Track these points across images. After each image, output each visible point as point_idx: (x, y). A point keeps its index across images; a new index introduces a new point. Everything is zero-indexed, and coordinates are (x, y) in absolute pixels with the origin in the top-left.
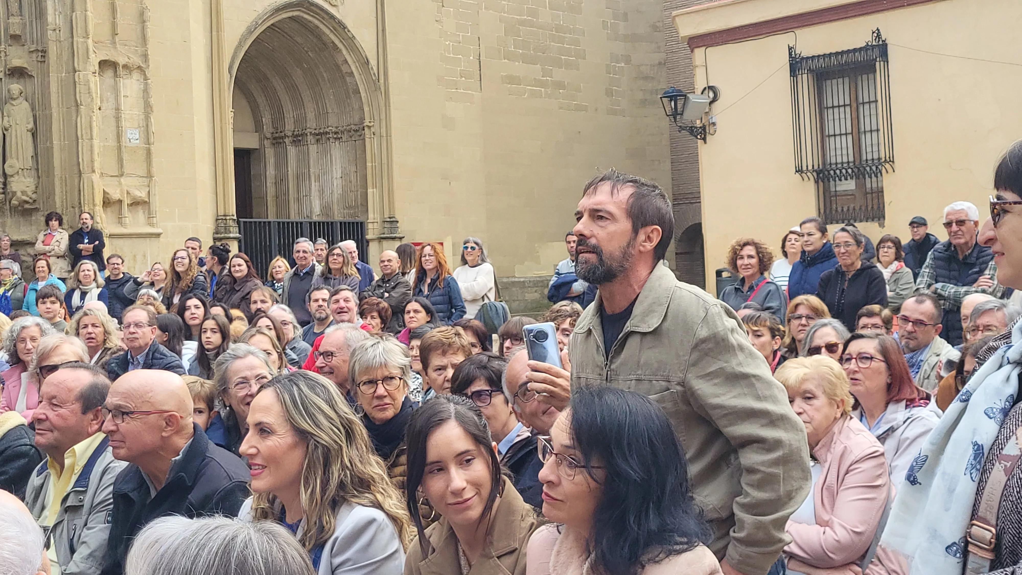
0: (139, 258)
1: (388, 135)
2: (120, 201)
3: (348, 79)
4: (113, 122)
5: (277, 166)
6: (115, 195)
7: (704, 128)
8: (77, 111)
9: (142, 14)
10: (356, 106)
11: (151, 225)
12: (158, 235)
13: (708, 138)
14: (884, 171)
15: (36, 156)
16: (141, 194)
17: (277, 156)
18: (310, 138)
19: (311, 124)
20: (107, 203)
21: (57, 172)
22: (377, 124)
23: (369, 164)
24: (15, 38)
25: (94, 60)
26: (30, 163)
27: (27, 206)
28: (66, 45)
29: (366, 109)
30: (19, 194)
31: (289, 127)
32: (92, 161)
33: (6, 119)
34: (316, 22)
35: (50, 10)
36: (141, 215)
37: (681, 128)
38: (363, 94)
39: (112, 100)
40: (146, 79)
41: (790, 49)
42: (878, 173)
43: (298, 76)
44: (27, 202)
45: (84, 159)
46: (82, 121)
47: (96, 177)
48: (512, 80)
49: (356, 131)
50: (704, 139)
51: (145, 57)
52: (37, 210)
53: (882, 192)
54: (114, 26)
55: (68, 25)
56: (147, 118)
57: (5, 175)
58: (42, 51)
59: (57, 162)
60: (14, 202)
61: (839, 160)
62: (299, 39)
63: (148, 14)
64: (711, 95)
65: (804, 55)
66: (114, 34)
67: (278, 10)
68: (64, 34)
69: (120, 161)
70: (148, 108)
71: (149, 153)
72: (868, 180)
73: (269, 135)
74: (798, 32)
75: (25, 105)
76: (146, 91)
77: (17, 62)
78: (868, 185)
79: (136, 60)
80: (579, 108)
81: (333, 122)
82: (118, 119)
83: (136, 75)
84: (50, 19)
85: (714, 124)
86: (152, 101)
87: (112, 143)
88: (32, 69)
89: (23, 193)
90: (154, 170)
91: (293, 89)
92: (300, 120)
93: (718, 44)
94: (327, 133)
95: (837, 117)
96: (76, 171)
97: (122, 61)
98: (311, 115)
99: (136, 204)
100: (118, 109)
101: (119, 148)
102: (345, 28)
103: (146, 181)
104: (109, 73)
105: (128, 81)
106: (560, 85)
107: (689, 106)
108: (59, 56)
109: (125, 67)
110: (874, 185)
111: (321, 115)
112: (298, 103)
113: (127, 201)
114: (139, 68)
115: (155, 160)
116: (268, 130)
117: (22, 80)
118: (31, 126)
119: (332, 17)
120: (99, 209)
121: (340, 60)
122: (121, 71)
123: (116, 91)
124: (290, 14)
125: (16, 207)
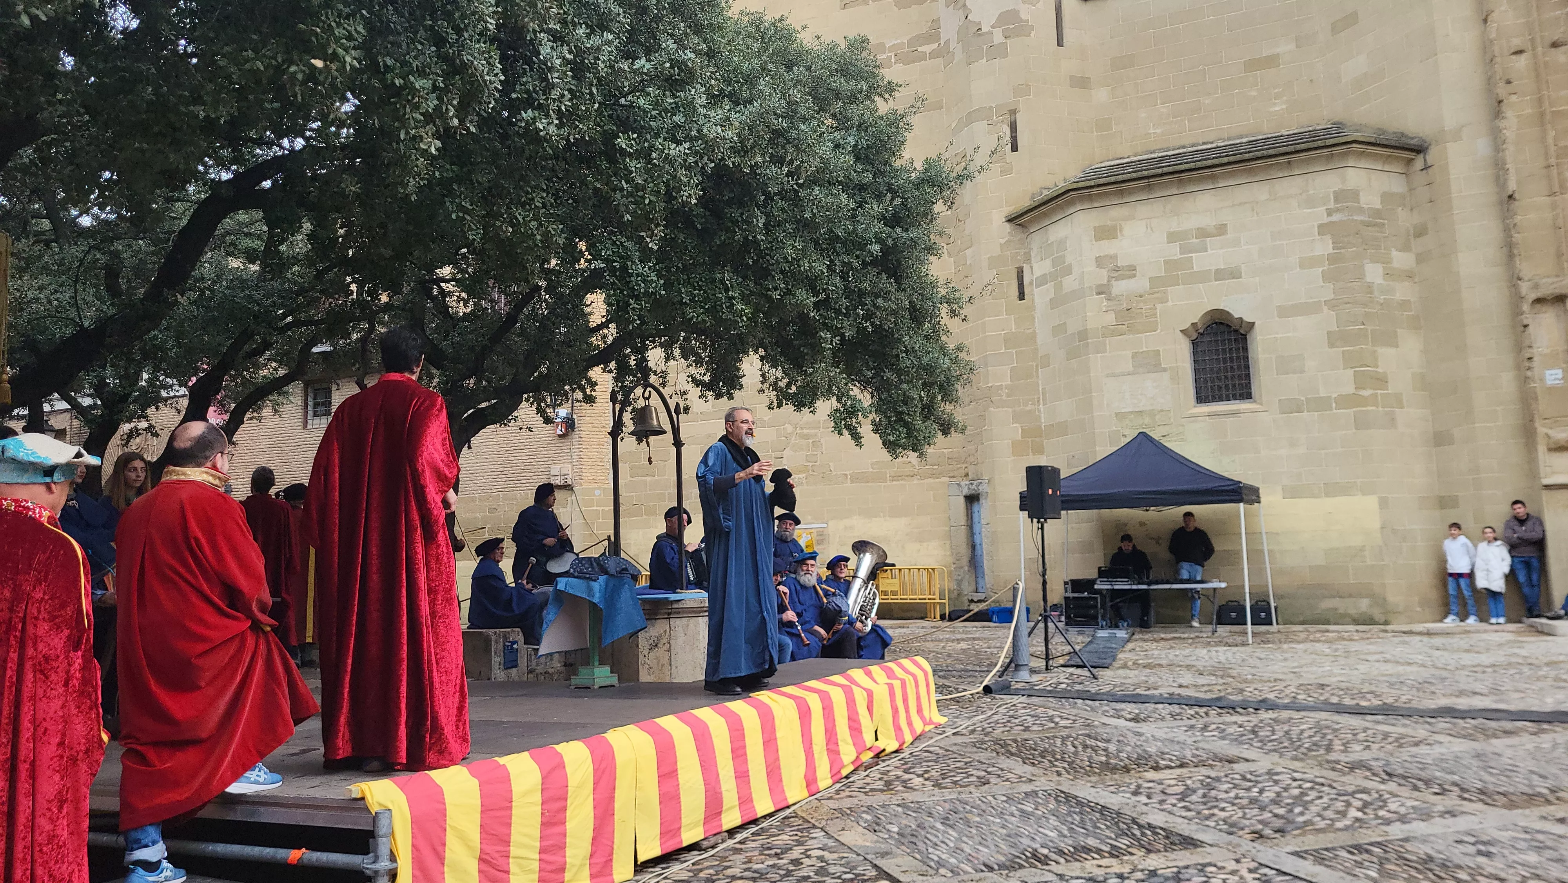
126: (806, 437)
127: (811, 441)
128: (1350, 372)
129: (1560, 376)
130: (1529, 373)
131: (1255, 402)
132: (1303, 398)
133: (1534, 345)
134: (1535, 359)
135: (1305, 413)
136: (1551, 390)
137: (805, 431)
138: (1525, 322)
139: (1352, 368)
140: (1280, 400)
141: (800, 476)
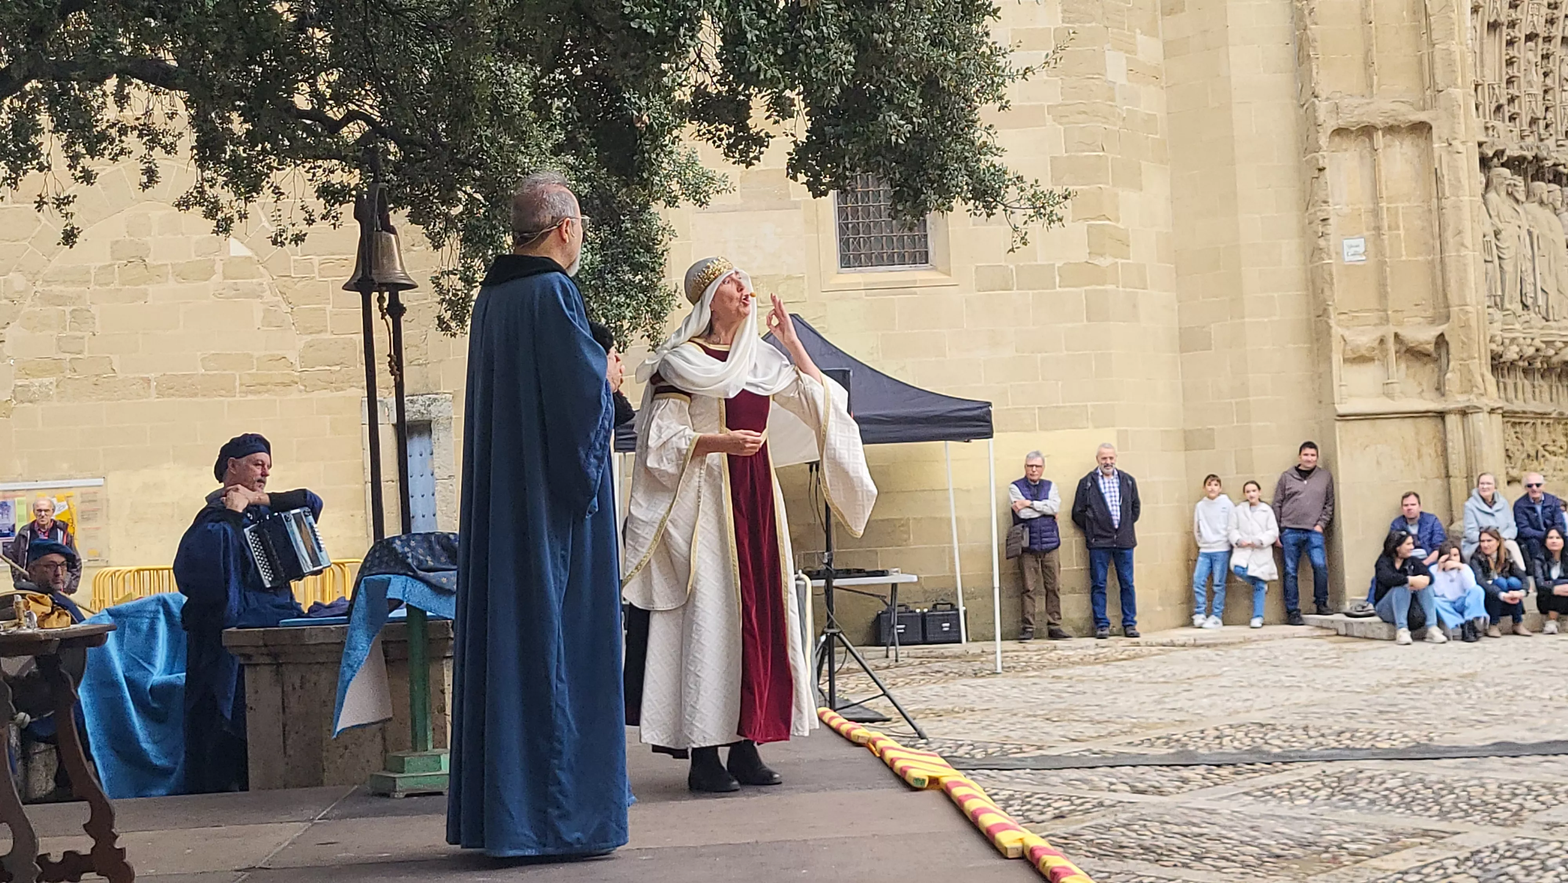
126: (58, 300)
127: (68, 309)
128: (1083, 226)
129: (1361, 249)
130: (1322, 243)
131: (934, 268)
132: (1011, 266)
133: (1330, 200)
134: (1330, 221)
135: (1015, 291)
136: (1350, 269)
137: (56, 289)
138: (1321, 164)
139: (1086, 219)
140: (977, 267)
141: (46, 380)
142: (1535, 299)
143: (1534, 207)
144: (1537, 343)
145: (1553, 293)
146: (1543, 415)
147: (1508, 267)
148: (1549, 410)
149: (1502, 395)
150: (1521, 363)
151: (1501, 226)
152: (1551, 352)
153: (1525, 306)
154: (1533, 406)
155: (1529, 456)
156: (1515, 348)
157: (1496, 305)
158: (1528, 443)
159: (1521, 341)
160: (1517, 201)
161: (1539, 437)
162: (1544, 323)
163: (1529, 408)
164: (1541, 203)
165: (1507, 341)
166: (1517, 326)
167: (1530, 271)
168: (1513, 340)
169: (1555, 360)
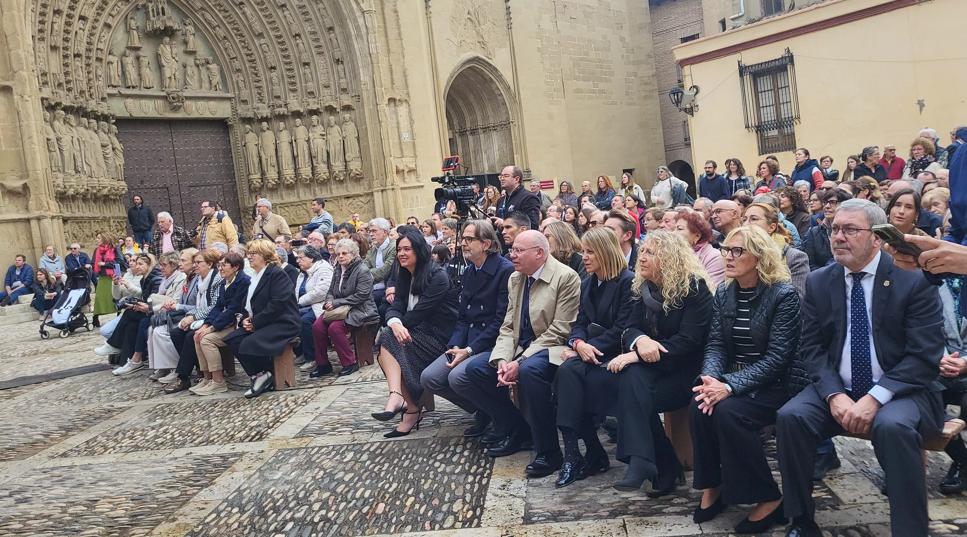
0: (415, 199)
1: (523, 126)
2: (403, 170)
3: (499, 98)
4: (396, 130)
5: (463, 147)
6: (401, 168)
7: (692, 108)
8: (380, 126)
9: (404, 72)
10: (504, 111)
11: (419, 181)
12: (422, 187)
13: (695, 113)
14: (794, 123)
15: (360, 151)
16: (412, 166)
17: (462, 141)
18: (480, 130)
19: (480, 123)
20: (398, 172)
21: (372, 158)
22: (516, 121)
23: (514, 142)
24: (344, 90)
25: (386, 99)
26: (358, 154)
27: (358, 176)
28: (371, 91)
29: (510, 113)
30: (354, 170)
31: (468, 126)
32: (390, 151)
33: (344, 132)
34: (482, 68)
35: (362, 74)
36: (413, 176)
37: (681, 110)
38: (508, 105)
39: (395, 118)
40: (409, 106)
41: (739, 62)
42: (791, 125)
43: (471, 97)
44: (358, 174)
45: (386, 149)
46: (383, 131)
47: (392, 158)
48: (578, 91)
49: (505, 125)
50: (692, 115)
51: (408, 94)
52: (362, 178)
53: (794, 134)
54: (392, 79)
55: (372, 81)
56: (412, 126)
57: (346, 161)
58: (359, 96)
59: (372, 153)
60: (352, 175)
61: (770, 120)
62: (472, 78)
63: (407, 72)
64: (695, 90)
65: (747, 65)
66: (393, 84)
67: (464, 64)
68: (370, 86)
69: (401, 149)
70: (412, 122)
71: (414, 144)
72: (786, 129)
73: (458, 131)
74: (742, 52)
75: (353, 124)
76: (410, 112)
77: (346, 103)
78: (786, 132)
79: (405, 97)
80: (613, 103)
81: (492, 121)
82: (398, 128)
83: (404, 104)
84: (362, 79)
85: (697, 106)
86: (413, 117)
87: (397, 140)
88: (354, 106)
89: (356, 170)
90: (417, 153)
91: (469, 105)
92: (473, 122)
93: (697, 63)
94: (489, 127)
95: (767, 96)
96: (382, 156)
97: (398, 98)
98: (479, 118)
99: (411, 171)
100: (398, 123)
101: (400, 143)
102: (497, 70)
103: (414, 159)
104: (392, 104)
105: (401, 108)
106: (602, 92)
107: (684, 97)
108: (368, 97)
109: (399, 100)
110: (789, 131)
111: (485, 118)
112: (472, 112)
113: (406, 170)
114: (406, 100)
115: (417, 148)
116: (457, 128)
117: (349, 112)
118: (357, 135)
119: (490, 65)
120: (395, 175)
121: (494, 88)
122: (397, 102)
123: (396, 113)
124: (469, 66)
125: (353, 177)
142: (83, 168)
143: (82, 129)
144: (86, 187)
145: (94, 166)
146: (94, 218)
147: (66, 154)
148: (96, 216)
149: (69, 210)
150: (78, 196)
151: (60, 136)
152: (95, 191)
153: (77, 171)
154: (88, 214)
155: (87, 236)
156: (72, 190)
157: (59, 171)
158: (87, 231)
159: (75, 186)
160: (72, 126)
161: (93, 228)
162: (89, 178)
163: (85, 215)
164: (86, 128)
165: (68, 187)
166: (73, 180)
167: (79, 156)
168: (71, 186)
169: (99, 194)
